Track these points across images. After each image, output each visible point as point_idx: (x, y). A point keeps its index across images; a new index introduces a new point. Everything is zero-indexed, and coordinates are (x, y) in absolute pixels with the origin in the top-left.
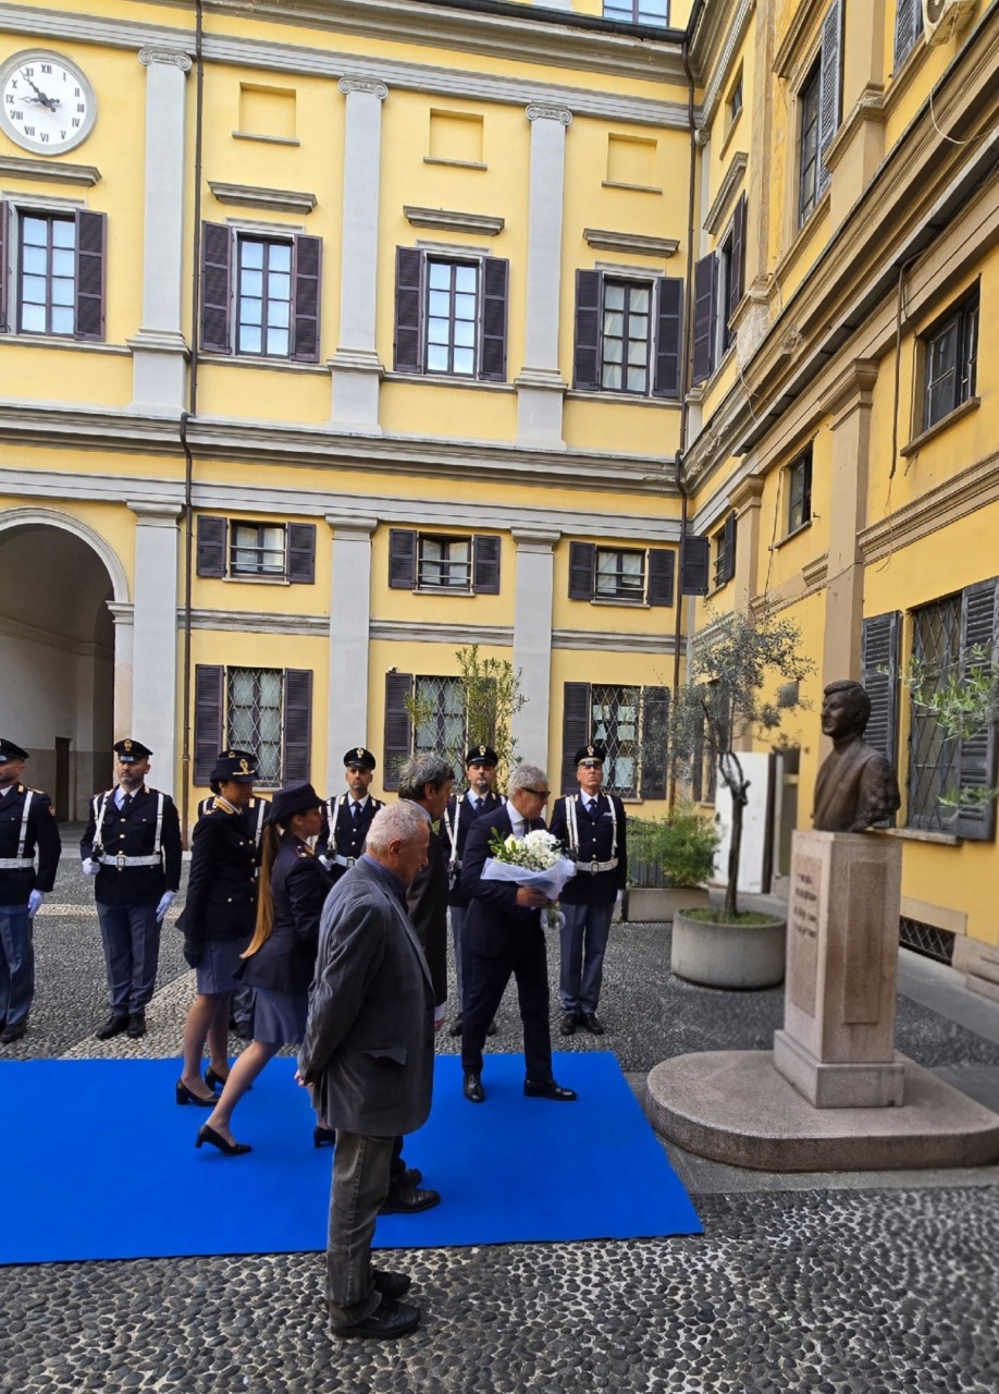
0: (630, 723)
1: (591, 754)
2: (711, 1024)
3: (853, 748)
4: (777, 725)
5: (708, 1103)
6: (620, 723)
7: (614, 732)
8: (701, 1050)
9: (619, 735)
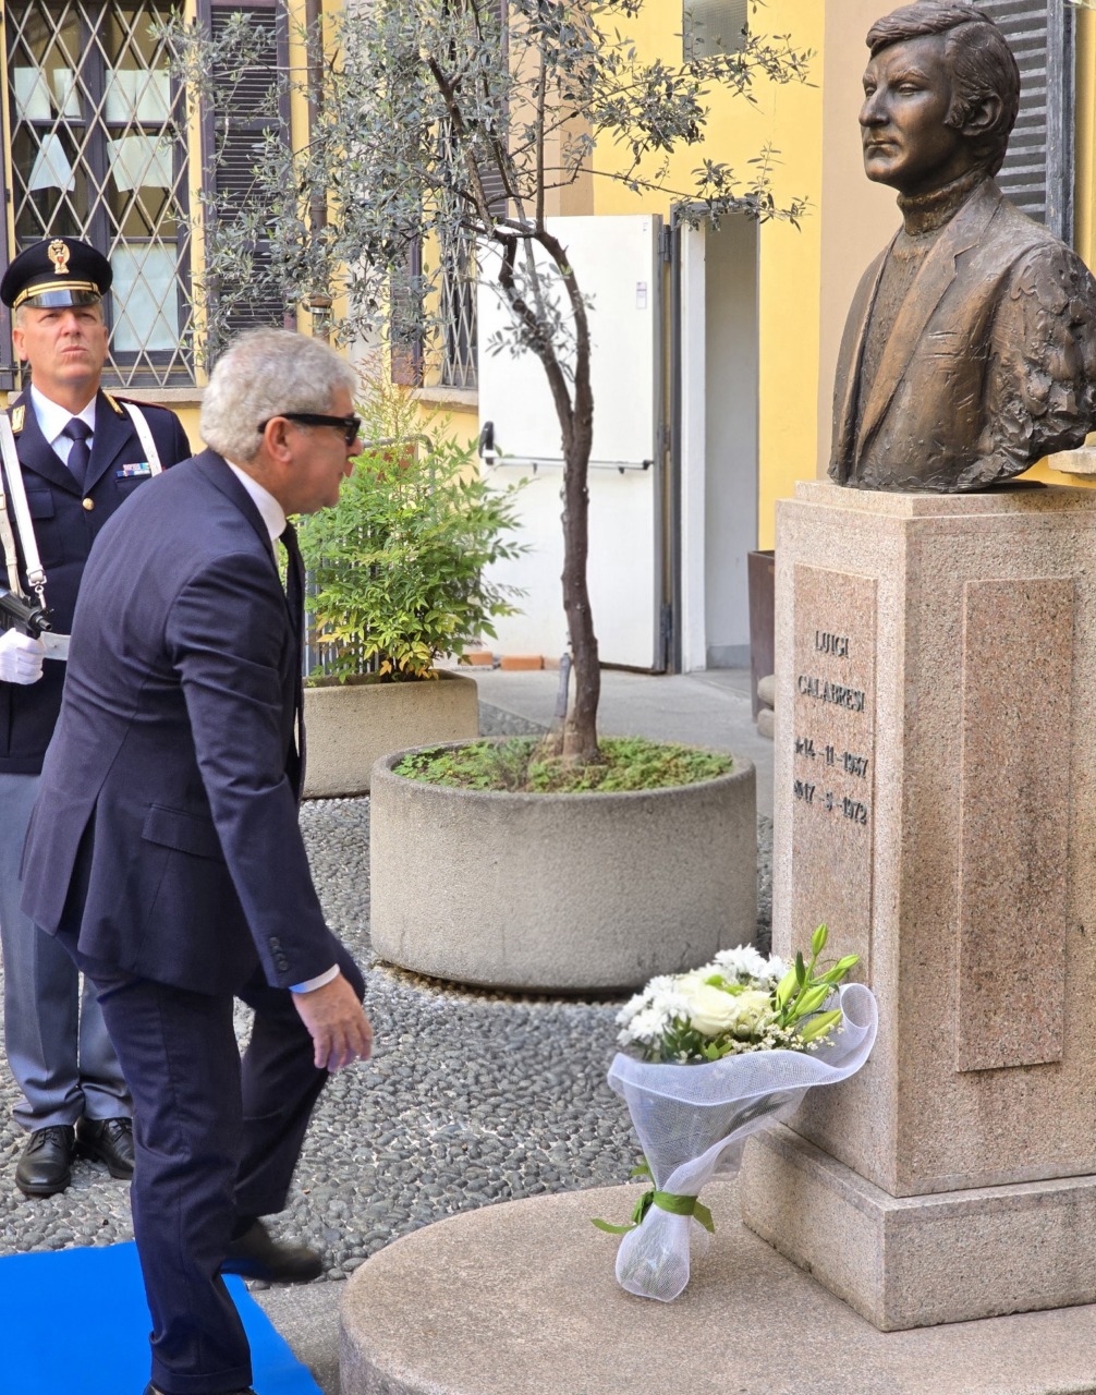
0: (153, 129)
1: (61, 269)
2: (526, 1107)
3: (969, 218)
4: (692, 135)
5: (546, 1355)
6: (117, 130)
7: (102, 162)
8: (501, 1192)
9: (116, 168)
